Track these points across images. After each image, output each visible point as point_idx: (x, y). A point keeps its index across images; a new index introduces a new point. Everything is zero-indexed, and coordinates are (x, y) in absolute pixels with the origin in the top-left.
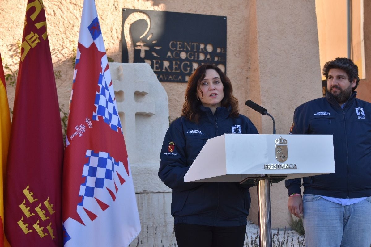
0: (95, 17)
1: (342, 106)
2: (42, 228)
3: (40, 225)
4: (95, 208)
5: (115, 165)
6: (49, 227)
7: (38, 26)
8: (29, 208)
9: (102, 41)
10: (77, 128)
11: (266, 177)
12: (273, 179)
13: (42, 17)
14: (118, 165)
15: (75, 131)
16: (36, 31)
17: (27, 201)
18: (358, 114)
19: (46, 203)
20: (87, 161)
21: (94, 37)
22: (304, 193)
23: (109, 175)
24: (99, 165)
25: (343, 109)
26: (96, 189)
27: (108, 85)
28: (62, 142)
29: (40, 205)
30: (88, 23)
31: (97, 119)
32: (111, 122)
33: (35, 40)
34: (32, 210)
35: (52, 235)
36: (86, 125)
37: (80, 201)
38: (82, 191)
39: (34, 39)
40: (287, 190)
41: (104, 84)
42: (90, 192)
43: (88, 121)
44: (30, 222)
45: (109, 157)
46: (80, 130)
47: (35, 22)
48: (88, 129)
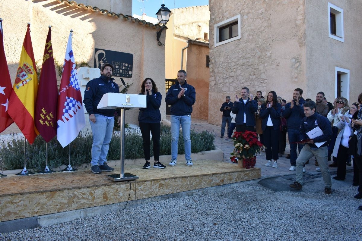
0: (71, 50)
2: (48, 123)
3: (48, 122)
4: (68, 117)
6: (51, 123)
9: (74, 59)
10: (63, 89)
11: (123, 108)
12: (126, 109)
13: (51, 48)
14: (78, 102)
16: (48, 53)
17: (43, 113)
19: (50, 114)
20: (66, 100)
21: (71, 57)
23: (73, 106)
26: (69, 110)
27: (75, 74)
28: (58, 94)
29: (48, 115)
30: (69, 52)
31: (70, 86)
32: (75, 87)
34: (45, 116)
35: (52, 125)
36: (66, 88)
37: (63, 114)
38: (64, 110)
39: (47, 56)
41: (73, 74)
42: (67, 111)
43: (67, 86)
44: (44, 121)
45: (74, 99)
46: (64, 90)
47: (48, 50)
48: (67, 89)
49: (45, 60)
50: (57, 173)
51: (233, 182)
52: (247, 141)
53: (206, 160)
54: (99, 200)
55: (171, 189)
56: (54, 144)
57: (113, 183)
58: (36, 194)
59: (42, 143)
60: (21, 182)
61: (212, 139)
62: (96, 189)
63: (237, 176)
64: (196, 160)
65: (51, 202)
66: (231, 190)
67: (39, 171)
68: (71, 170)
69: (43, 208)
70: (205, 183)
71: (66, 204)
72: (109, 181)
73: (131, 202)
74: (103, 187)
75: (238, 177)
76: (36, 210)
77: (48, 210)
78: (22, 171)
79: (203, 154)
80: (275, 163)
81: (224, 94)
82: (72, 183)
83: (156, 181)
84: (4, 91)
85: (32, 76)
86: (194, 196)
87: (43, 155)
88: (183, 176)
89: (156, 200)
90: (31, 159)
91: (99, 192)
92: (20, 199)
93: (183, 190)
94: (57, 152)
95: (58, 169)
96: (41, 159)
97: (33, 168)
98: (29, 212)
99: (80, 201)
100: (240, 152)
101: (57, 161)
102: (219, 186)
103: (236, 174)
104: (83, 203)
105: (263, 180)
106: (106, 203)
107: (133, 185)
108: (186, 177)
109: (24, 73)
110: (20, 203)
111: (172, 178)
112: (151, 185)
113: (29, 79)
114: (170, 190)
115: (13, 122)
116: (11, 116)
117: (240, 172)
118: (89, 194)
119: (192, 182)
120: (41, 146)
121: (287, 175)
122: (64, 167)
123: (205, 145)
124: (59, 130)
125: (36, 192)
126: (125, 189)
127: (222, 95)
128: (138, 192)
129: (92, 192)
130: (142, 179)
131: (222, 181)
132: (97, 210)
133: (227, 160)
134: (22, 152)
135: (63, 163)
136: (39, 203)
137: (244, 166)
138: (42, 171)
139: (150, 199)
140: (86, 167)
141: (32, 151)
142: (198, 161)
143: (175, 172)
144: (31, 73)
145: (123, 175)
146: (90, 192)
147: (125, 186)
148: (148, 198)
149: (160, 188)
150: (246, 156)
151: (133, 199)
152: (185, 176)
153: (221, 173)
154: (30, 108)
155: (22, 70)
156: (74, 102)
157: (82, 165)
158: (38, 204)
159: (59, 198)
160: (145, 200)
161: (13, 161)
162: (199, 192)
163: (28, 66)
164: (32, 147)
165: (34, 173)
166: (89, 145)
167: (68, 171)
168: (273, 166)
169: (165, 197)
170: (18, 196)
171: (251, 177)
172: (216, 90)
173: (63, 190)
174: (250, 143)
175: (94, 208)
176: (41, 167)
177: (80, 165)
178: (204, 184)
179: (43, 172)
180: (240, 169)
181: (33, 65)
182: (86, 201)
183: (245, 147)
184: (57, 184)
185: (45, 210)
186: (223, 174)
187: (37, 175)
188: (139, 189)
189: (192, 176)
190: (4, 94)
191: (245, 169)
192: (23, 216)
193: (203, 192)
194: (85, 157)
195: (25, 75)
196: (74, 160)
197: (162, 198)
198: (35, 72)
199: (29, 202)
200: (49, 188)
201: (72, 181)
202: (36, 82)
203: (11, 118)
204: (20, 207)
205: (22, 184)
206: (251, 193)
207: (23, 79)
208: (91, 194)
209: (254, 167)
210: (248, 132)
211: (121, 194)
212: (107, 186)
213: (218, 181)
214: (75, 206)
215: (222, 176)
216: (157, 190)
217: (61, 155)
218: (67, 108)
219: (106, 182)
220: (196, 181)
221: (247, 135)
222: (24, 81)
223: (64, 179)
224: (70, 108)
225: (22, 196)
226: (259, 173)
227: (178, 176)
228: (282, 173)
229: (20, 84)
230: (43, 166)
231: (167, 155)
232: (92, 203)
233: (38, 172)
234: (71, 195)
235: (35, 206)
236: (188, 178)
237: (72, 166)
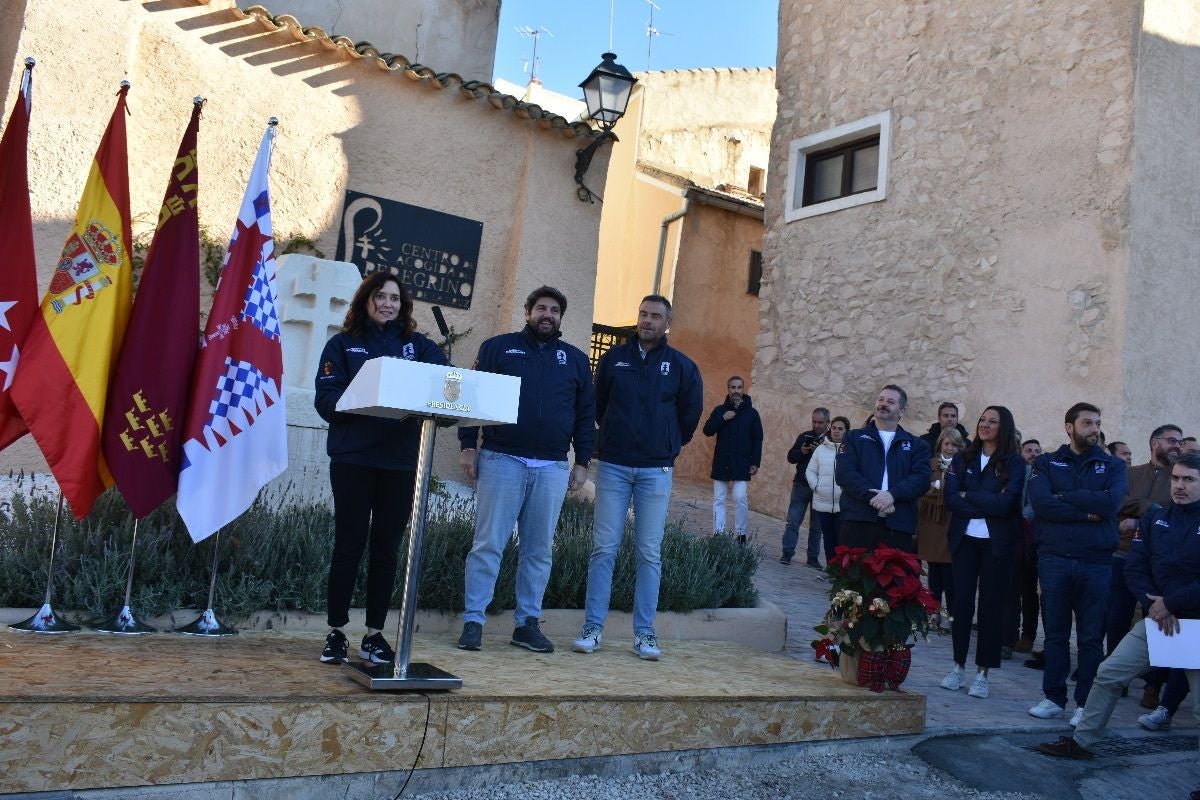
0: (264, 190)
1: (541, 346)
2: (152, 446)
3: (150, 442)
4: (225, 432)
5: (262, 383)
6: (161, 447)
7: (186, 188)
8: (137, 419)
9: (270, 223)
10: (219, 327)
11: (433, 417)
12: (442, 421)
13: (193, 177)
14: (266, 381)
15: (217, 329)
16: (181, 194)
17: (137, 409)
18: (559, 358)
19: (162, 416)
20: (225, 371)
21: (259, 215)
22: (482, 447)
23: (249, 391)
24: (238, 379)
25: (543, 350)
26: (230, 408)
27: (269, 278)
28: (198, 344)
29: (154, 417)
30: (255, 197)
31: (244, 320)
32: (264, 325)
33: (178, 206)
34: (142, 422)
35: (164, 456)
36: (231, 325)
37: (209, 419)
38: (214, 406)
39: (177, 204)
40: (460, 442)
41: (261, 276)
42: (223, 410)
43: (234, 320)
44: (137, 437)
45: (253, 370)
46: (223, 330)
47: (183, 183)
48: (232, 331)
49: (167, 216)
50: (161, 635)
51: (816, 737)
52: (879, 585)
53: (720, 643)
54: (307, 755)
55: (578, 738)
56: (164, 528)
57: (366, 695)
58: (75, 706)
59: (118, 519)
60: (26, 654)
61: (750, 565)
62: (298, 710)
63: (832, 714)
64: (682, 640)
65: (130, 742)
66: (805, 768)
67: (95, 622)
68: (213, 632)
69: (98, 763)
70: (708, 728)
71: (183, 756)
72: (352, 687)
73: (424, 774)
74: (328, 706)
75: (835, 721)
76: (70, 768)
77: (113, 773)
78: (34, 617)
79: (709, 619)
80: (978, 681)
81: (805, 400)
82: (211, 678)
83: (524, 704)
84: (9, 314)
85: (113, 271)
86: (663, 775)
87: (119, 564)
88: (627, 693)
89: (517, 778)
90: (74, 573)
91: (309, 723)
92: (19, 719)
93: (623, 748)
94: (169, 558)
95: (165, 622)
96: (110, 577)
97: (74, 607)
98: (44, 773)
99: (236, 752)
100: (851, 625)
101: (166, 592)
102: (760, 745)
103: (831, 706)
104: (247, 760)
105: (930, 740)
106: (331, 768)
107: (440, 710)
108: (639, 700)
109: (87, 257)
110: (15, 736)
111: (587, 699)
112: (506, 717)
113: (101, 280)
114: (576, 742)
115: (27, 432)
116: (20, 409)
117: (844, 699)
118: (271, 729)
119: (662, 723)
120: (116, 530)
121: (1023, 732)
122: (187, 616)
123: (721, 584)
124: (186, 477)
125: (78, 700)
126: (408, 724)
127: (799, 402)
128: (455, 739)
129: (284, 719)
130: (473, 692)
131: (776, 729)
132: (294, 789)
133: (798, 651)
134: (45, 547)
135: (187, 603)
136: (86, 742)
137: (862, 681)
138: (108, 622)
139: (496, 771)
140: (269, 625)
141: (78, 546)
142: (688, 645)
143: (600, 677)
144: (113, 260)
145: (404, 668)
146: (276, 720)
147: (410, 710)
148: (488, 767)
149: (537, 732)
150: (872, 643)
151: (432, 764)
152: (635, 694)
153: (772, 700)
154: (92, 386)
155: (81, 245)
156: (251, 379)
157: (255, 615)
158: (80, 745)
159: (159, 729)
160: (479, 773)
161: (7, 574)
162: (686, 762)
163: (104, 233)
164: (81, 529)
165: (79, 629)
166: (288, 542)
167: (203, 631)
168: (973, 691)
169: (557, 769)
170: (13, 707)
171: (886, 724)
172: (778, 383)
173: (177, 701)
174: (893, 593)
175: (285, 781)
176: (107, 606)
177: (248, 616)
178: (707, 734)
179: (111, 626)
180: (846, 691)
181: (121, 234)
182: (259, 754)
183: (872, 608)
184: (159, 676)
185: (103, 771)
186: (779, 703)
187: (87, 638)
188: (459, 727)
189: (661, 700)
190: (7, 326)
191: (866, 692)
192: (22, 786)
193: (698, 763)
194: (269, 586)
195: (91, 266)
196: (230, 593)
197: (541, 771)
198: (127, 258)
199: (51, 733)
200: (126, 690)
201: (216, 672)
202: (125, 294)
203: (20, 417)
204: (16, 751)
205: (30, 666)
206: (882, 786)
207: (79, 280)
208: (280, 728)
209: (902, 687)
210: (886, 552)
211: (391, 741)
212: (341, 705)
213: (759, 728)
214: (214, 766)
215: (774, 711)
216: (526, 738)
217: (183, 570)
218: (225, 398)
219: (341, 689)
220: (675, 717)
221: (883, 563)
222: (83, 284)
223: (186, 661)
224: (235, 400)
225: (25, 709)
226: (920, 714)
227: (611, 692)
228: (1005, 720)
229: (69, 297)
230: (113, 605)
231: (574, 608)
232: (278, 761)
233: (93, 626)
234: (207, 723)
235: (69, 751)
236: (648, 704)
237: (218, 614)
